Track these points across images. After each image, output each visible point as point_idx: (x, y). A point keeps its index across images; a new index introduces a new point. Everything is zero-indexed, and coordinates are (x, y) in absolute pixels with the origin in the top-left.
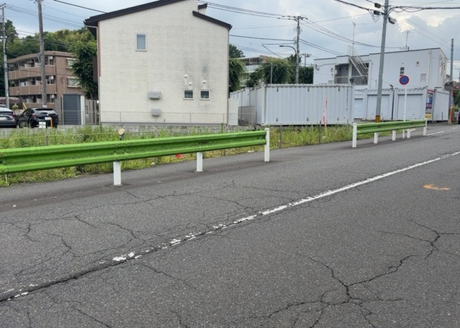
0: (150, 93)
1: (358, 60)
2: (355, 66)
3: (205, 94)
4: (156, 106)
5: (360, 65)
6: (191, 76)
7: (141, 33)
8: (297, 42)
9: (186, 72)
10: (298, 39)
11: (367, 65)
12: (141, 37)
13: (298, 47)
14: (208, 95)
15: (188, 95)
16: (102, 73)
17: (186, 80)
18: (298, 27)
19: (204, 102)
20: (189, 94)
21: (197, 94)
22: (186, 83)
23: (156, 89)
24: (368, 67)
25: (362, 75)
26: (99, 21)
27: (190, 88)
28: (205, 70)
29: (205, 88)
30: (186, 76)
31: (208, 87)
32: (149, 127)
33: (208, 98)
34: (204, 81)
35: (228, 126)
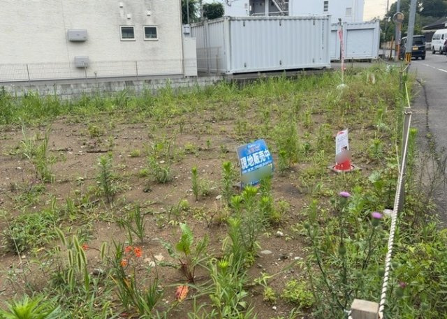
0: (69, 33)
2: (273, 1)
3: (151, 32)
4: (81, 52)
6: (128, 5)
14: (155, 33)
17: (122, 11)
19: (151, 44)
20: (128, 32)
21: (139, 32)
22: (122, 15)
23: (78, 26)
27: (129, 24)
29: (150, 24)
30: (121, 4)
31: (155, 22)
32: (77, 85)
33: (156, 37)
34: (149, 13)
35: (183, 77)
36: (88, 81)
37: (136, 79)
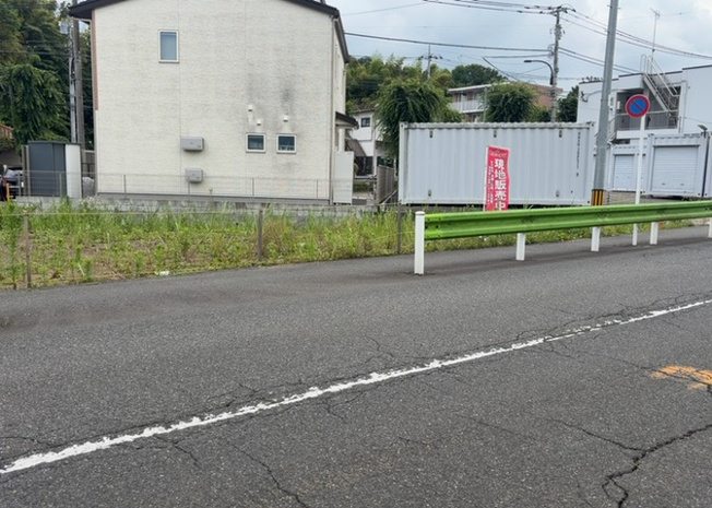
0: (182, 140)
1: (661, 81)
2: (654, 92)
3: (286, 142)
4: (195, 164)
5: (663, 92)
6: (259, 107)
7: (168, 28)
8: (554, 53)
9: (251, 101)
10: (556, 49)
11: (678, 89)
12: (168, 38)
13: (556, 62)
14: (292, 143)
15: (255, 145)
16: (100, 104)
17: (250, 115)
18: (558, 27)
19: (285, 158)
20: (255, 142)
21: (271, 142)
22: (250, 120)
23: (195, 133)
24: (679, 93)
25: (666, 110)
26: (93, 9)
27: (258, 131)
28: (287, 96)
29: (286, 131)
30: (251, 107)
31: (293, 130)
32: (175, 203)
33: (292, 149)
34: (286, 118)
35: (331, 203)
36: (191, 199)
37: (251, 201)
